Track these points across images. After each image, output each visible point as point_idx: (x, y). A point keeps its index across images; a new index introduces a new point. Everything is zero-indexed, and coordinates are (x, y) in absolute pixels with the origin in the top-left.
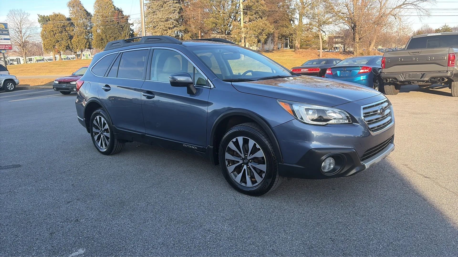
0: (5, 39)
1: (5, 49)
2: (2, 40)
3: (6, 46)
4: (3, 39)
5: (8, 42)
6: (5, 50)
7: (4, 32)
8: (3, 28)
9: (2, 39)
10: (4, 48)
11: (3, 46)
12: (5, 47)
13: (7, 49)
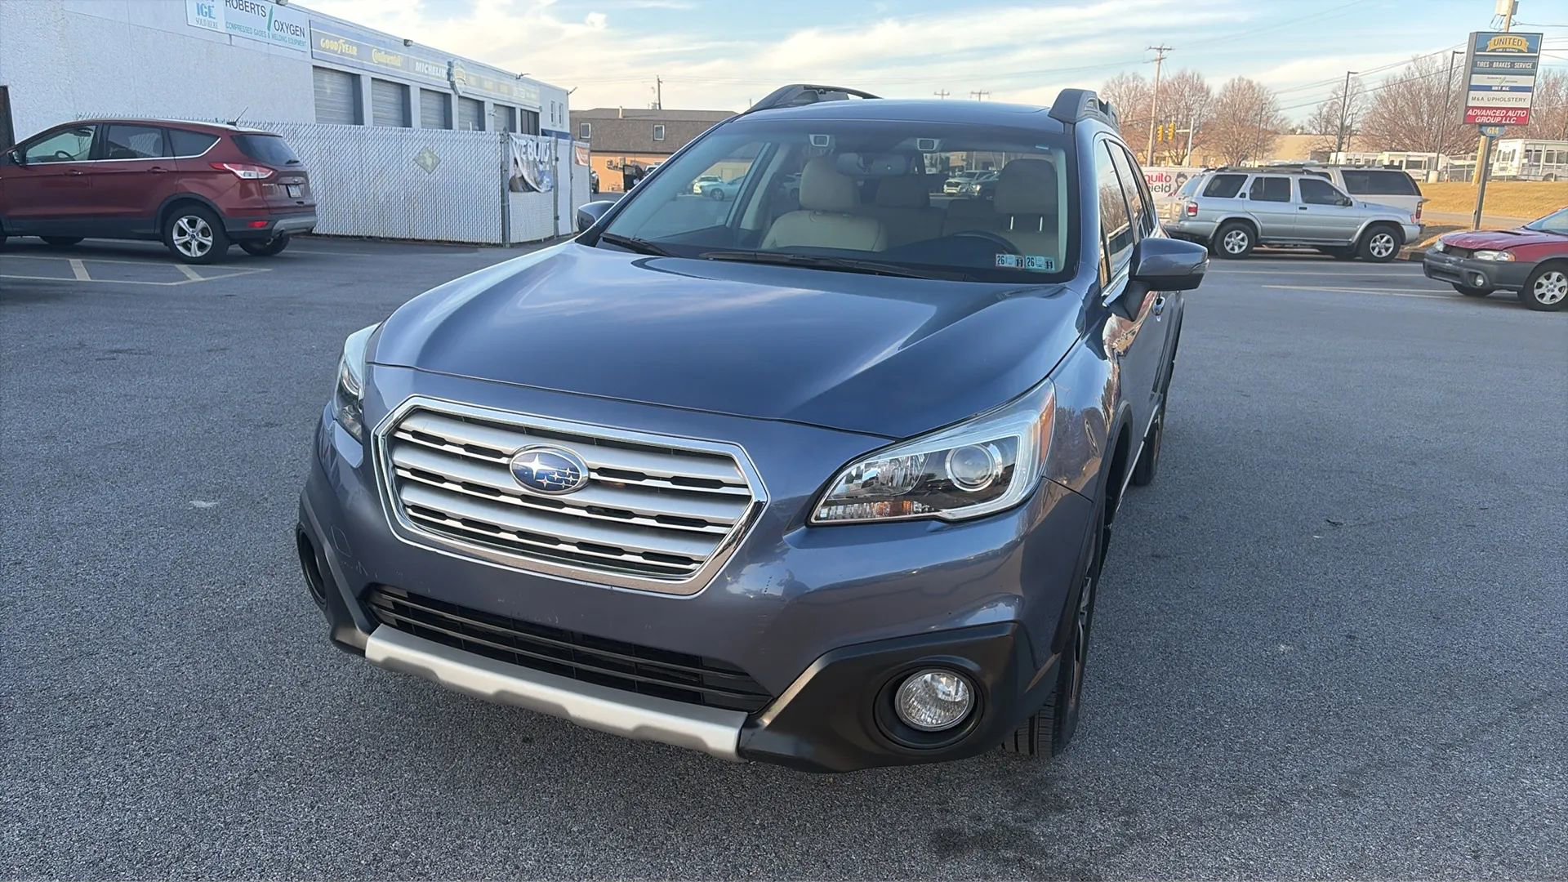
0: (1513, 89)
1: (1503, 122)
2: (1501, 91)
3: (1510, 113)
4: (1507, 89)
5: (1523, 101)
6: (1503, 125)
7: (1519, 65)
8: (1520, 51)
9: (1504, 89)
10: (1497, 120)
11: (1498, 112)
12: (1502, 117)
13: (1508, 122)
